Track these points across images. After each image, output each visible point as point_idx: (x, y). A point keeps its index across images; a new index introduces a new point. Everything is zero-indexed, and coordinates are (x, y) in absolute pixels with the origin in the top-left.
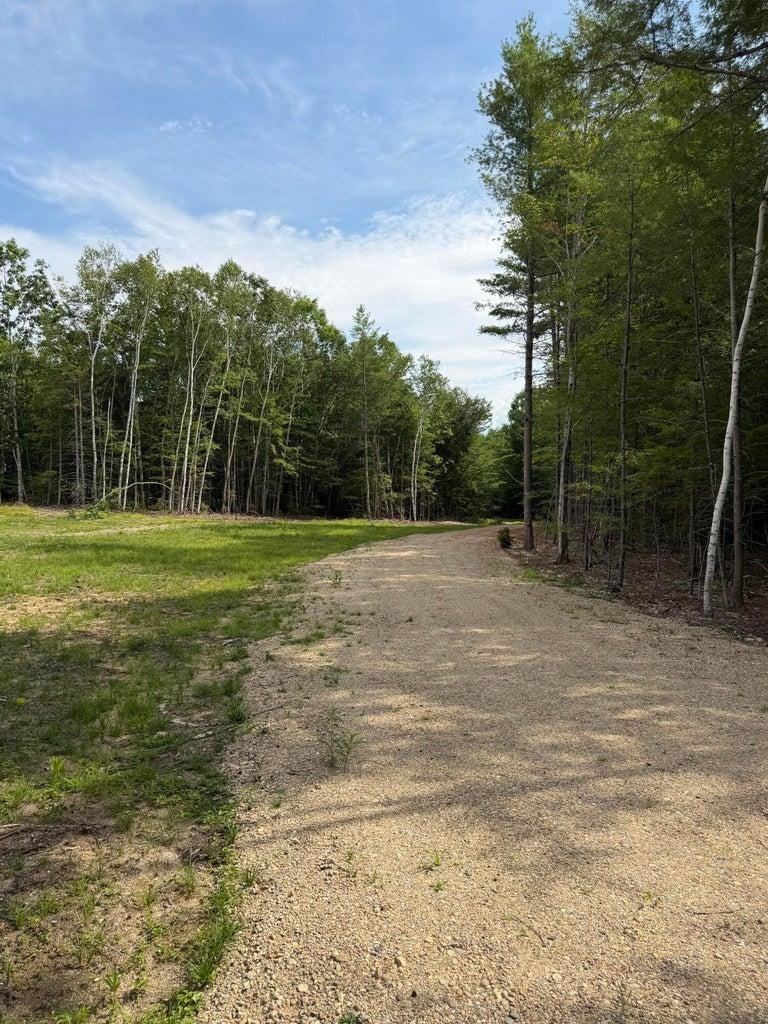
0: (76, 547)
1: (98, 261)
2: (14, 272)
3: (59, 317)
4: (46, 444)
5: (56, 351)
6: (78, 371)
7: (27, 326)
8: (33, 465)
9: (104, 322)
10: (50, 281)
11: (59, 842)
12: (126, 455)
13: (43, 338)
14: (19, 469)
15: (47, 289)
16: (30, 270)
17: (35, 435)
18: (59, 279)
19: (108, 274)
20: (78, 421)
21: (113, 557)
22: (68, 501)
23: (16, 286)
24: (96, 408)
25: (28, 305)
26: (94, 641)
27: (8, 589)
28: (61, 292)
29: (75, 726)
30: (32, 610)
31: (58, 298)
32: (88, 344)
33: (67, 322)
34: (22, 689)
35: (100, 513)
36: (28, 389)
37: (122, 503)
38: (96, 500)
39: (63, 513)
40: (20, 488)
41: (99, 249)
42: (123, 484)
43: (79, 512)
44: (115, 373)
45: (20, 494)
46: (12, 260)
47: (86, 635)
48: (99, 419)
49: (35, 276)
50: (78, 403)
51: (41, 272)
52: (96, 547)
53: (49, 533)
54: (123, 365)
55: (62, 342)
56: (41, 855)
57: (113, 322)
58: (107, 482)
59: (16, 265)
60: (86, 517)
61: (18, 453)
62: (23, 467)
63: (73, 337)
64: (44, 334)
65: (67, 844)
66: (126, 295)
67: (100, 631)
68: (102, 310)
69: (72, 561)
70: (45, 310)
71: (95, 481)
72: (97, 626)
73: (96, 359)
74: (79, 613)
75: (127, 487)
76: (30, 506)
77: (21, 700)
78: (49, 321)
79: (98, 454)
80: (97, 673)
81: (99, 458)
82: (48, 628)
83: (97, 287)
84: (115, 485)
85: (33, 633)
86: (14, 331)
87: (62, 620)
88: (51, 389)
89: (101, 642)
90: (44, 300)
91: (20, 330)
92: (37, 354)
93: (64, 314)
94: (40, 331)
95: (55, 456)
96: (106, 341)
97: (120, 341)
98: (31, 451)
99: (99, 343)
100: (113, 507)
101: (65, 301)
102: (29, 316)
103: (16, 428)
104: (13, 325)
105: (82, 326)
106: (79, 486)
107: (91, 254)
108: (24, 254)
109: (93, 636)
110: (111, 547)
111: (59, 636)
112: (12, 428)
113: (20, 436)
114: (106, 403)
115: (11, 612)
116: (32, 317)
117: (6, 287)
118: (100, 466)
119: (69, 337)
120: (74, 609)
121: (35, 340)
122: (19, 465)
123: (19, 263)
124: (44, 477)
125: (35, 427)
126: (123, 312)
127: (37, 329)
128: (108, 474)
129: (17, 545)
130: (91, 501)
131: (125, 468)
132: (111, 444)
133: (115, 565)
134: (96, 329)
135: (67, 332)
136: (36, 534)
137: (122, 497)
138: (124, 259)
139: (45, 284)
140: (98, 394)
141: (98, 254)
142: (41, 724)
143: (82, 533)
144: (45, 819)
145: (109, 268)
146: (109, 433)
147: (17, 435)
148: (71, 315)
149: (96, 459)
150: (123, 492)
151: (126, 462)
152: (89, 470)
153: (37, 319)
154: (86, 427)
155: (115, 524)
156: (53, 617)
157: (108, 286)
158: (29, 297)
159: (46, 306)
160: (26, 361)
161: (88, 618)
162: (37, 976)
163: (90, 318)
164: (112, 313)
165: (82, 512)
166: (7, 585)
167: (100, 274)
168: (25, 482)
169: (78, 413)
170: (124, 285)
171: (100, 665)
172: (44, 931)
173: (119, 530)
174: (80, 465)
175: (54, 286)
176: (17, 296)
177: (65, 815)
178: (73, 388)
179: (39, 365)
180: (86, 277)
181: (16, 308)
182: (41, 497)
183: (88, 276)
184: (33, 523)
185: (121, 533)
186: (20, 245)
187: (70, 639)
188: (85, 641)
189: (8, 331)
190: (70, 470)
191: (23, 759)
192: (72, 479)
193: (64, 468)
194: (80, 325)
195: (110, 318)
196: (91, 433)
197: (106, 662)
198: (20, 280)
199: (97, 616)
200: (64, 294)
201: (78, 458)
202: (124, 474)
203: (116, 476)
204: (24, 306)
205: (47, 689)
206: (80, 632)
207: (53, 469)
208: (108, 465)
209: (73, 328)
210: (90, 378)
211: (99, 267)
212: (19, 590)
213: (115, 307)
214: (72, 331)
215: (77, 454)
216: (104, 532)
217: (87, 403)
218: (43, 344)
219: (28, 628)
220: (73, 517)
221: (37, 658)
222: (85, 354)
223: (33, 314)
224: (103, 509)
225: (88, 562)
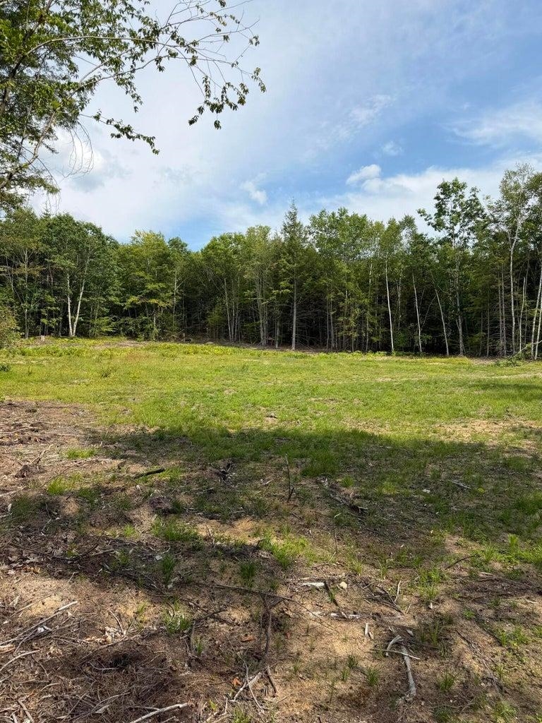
0: (503, 386)
1: (515, 179)
2: (457, 200)
3: (487, 225)
4: (479, 314)
5: (485, 249)
6: (501, 261)
7: (465, 235)
8: (470, 329)
9: (520, 222)
10: (481, 201)
11: (523, 595)
12: (537, 318)
13: (476, 241)
14: (461, 333)
15: (479, 207)
16: (467, 195)
17: (471, 309)
18: (487, 198)
19: (522, 186)
20: (502, 296)
21: (532, 395)
22: (494, 354)
23: (458, 209)
24: (514, 285)
25: (466, 220)
26: (526, 455)
27: (461, 413)
28: (489, 206)
29: (520, 515)
30: (478, 429)
31: (487, 211)
32: (508, 239)
33: (492, 227)
34: (480, 483)
35: (517, 362)
36: (466, 277)
37: (535, 354)
38: (514, 352)
39: (491, 362)
40: (461, 345)
41: (515, 170)
42: (535, 341)
43: (503, 362)
44: (529, 258)
45: (461, 349)
46: (456, 192)
47: (519, 451)
48: (516, 293)
49: (470, 200)
50: (501, 284)
51: (474, 196)
52: (517, 386)
53: (483, 376)
54: (535, 251)
55: (489, 242)
56: (511, 600)
57: (527, 220)
58: (523, 339)
59: (458, 195)
60: (507, 365)
61: (460, 321)
62: (463, 331)
63: (497, 237)
64: (477, 238)
65: (528, 598)
66: (537, 199)
67: (529, 449)
68: (518, 213)
69: (502, 396)
70: (477, 222)
71: (513, 339)
72: (526, 444)
73: (514, 250)
74: (512, 435)
75: (538, 342)
76: (468, 357)
77: (481, 490)
78: (480, 230)
79: (516, 319)
80: (531, 479)
81: (516, 321)
82: (492, 442)
83: (514, 197)
84: (529, 341)
85: (481, 445)
86: (457, 240)
87: (500, 438)
88: (481, 276)
89: (531, 457)
90: (477, 214)
91: (461, 238)
92: (471, 253)
93: (491, 222)
94: (474, 236)
95: (485, 322)
96: (521, 235)
97: (532, 234)
98: (468, 320)
99: (516, 237)
100: (528, 358)
101: (491, 212)
102: (467, 228)
103: (458, 305)
104: (456, 236)
105: (504, 228)
106: (502, 343)
107: (510, 175)
108: (464, 186)
109: (525, 452)
110: (530, 387)
111: (500, 449)
112: (456, 305)
113: (461, 310)
114: (522, 281)
115: (464, 429)
116: (469, 228)
117: (452, 211)
118: (517, 327)
119: (494, 237)
120: (508, 431)
121: (470, 243)
122: (460, 330)
123: (460, 193)
124: (477, 337)
125: (471, 303)
126: (535, 212)
127: (472, 235)
128: (523, 334)
129: (463, 384)
130: (511, 353)
131: (537, 328)
132: (526, 311)
133: (534, 401)
134: (514, 228)
135: (493, 234)
136: (474, 376)
137: (534, 350)
138: (535, 172)
139: (478, 204)
140: (516, 276)
141: (515, 173)
142: (495, 508)
143: (505, 377)
144: (509, 576)
145: (523, 181)
146: (524, 303)
147: (459, 310)
148: (496, 221)
149: (514, 323)
150: (535, 346)
151: (537, 324)
152: (509, 331)
153: (472, 229)
154: (507, 300)
155: (529, 370)
156: (494, 435)
157: (523, 195)
158: (467, 215)
159: (478, 219)
160: (465, 259)
161: (520, 439)
162: (519, 683)
163: (508, 221)
164: (526, 214)
165: (505, 361)
166: (460, 410)
167: (516, 188)
168: (465, 341)
169: (501, 291)
170: (535, 191)
171: (533, 474)
172: (521, 654)
173: (533, 374)
174: (502, 327)
175: (484, 204)
176: (459, 216)
177: (524, 577)
178: (498, 273)
179: (473, 259)
180: (506, 192)
181: (458, 224)
182: (476, 351)
183: (507, 192)
184: (470, 369)
185: (535, 377)
186: (461, 181)
187: (508, 452)
188: (518, 455)
189: (453, 241)
190: (495, 331)
191: (486, 530)
192: (497, 338)
193: (491, 330)
194: (502, 227)
195: (524, 218)
196: (511, 304)
197: (537, 472)
198: (461, 205)
199: (525, 437)
200: (490, 207)
201: (501, 323)
202: (536, 333)
203: (529, 334)
204: (464, 222)
205: (497, 485)
206: (514, 448)
207: (483, 331)
208: (523, 326)
209: (497, 230)
210: (510, 264)
211: (515, 183)
212: (468, 415)
213: (528, 209)
214: (497, 233)
215: (501, 320)
216: (522, 376)
217: (507, 283)
218: (476, 245)
219: (478, 441)
220: (499, 365)
221: (487, 462)
222: (506, 247)
223: (469, 226)
224: (520, 359)
225: (514, 398)
